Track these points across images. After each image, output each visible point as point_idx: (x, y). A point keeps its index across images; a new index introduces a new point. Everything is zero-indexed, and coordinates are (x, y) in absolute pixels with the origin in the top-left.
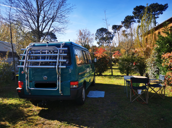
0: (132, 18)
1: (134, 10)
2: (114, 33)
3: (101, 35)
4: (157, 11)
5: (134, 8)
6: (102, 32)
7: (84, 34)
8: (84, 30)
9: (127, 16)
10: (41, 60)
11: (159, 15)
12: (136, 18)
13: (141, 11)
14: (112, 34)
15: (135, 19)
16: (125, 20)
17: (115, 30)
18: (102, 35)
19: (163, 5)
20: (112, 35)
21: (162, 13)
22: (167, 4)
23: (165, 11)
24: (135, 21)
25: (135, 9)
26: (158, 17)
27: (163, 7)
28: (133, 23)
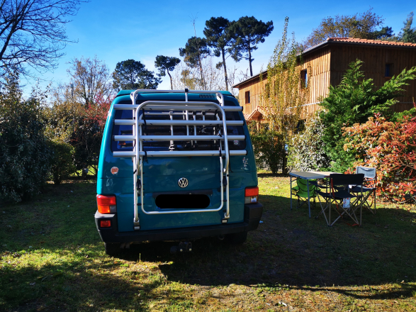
0: (203, 43)
1: (206, 24)
2: (159, 75)
3: (128, 79)
4: (253, 35)
5: (207, 21)
6: (131, 71)
7: (89, 72)
8: (91, 60)
9: (193, 38)
10: (174, 135)
11: (257, 43)
12: (210, 45)
13: (221, 30)
14: (155, 76)
15: (208, 47)
16: (187, 46)
17: (163, 68)
18: (131, 77)
19: (264, 24)
20: (156, 79)
21: (263, 41)
22: (271, 23)
23: (267, 35)
24: (208, 52)
25: (208, 23)
26: (255, 48)
27: (265, 27)
28: (205, 55)
